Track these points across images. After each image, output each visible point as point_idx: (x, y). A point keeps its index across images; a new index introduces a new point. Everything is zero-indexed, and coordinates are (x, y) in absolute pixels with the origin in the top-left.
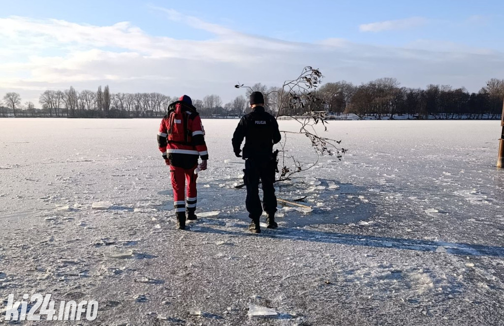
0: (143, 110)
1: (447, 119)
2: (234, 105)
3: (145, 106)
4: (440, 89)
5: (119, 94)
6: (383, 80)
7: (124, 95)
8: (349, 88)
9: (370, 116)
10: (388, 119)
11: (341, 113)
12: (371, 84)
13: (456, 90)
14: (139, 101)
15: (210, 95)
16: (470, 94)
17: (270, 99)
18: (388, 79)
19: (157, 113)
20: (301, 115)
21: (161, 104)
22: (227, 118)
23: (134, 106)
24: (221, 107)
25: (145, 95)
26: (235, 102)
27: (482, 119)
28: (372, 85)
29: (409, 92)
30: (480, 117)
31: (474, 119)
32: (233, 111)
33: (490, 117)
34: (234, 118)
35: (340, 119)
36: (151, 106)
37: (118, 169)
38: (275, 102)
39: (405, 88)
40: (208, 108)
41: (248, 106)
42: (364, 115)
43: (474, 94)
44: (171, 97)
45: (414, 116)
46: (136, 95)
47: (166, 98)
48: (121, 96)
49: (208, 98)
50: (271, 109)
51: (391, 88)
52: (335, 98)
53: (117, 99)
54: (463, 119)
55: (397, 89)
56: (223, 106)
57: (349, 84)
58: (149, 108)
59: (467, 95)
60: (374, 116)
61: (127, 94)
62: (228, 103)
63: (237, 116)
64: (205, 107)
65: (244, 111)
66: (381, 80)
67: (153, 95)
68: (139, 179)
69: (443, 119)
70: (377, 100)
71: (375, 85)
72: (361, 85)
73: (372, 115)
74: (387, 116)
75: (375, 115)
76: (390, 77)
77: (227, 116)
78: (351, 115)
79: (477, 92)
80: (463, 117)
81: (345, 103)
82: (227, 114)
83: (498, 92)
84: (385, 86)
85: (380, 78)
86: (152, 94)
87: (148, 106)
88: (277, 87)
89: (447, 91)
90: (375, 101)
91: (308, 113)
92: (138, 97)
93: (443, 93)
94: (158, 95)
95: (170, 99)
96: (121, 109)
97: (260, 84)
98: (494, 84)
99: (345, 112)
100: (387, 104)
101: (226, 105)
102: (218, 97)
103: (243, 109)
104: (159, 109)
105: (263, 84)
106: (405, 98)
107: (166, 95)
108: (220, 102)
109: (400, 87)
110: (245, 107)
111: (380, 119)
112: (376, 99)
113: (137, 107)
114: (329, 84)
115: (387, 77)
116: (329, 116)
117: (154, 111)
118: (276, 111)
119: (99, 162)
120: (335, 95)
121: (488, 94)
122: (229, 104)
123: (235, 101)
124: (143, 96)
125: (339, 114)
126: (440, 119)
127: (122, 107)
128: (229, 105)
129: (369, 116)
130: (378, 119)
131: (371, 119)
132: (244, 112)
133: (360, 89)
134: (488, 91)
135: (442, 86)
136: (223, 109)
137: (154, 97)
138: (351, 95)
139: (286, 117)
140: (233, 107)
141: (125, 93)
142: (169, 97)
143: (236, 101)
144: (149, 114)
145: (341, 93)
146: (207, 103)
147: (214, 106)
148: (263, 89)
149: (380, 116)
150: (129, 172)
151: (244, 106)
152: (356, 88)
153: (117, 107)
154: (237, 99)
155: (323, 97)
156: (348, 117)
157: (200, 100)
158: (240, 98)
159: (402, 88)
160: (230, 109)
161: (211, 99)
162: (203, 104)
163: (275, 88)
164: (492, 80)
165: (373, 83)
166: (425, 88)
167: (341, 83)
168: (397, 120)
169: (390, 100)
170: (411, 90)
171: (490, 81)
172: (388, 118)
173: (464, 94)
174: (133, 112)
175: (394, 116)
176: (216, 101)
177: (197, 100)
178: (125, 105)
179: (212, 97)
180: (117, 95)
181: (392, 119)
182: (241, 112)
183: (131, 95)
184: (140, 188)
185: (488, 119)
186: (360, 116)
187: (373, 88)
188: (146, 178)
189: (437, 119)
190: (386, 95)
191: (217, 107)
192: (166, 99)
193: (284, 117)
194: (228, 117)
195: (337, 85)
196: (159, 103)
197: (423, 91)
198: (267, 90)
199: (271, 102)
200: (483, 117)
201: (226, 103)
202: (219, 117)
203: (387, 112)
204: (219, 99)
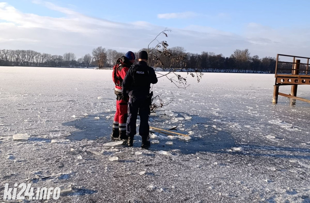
0: (21, 61)
1: (213, 72)
2: (84, 59)
3: (23, 58)
4: (209, 54)
5: (4, 50)
6: (176, 48)
7: (8, 51)
9: (169, 69)
10: (180, 72)
12: (169, 50)
13: (218, 55)
14: (18, 55)
15: (68, 53)
16: (225, 58)
17: (108, 57)
18: (179, 47)
19: (31, 63)
21: (34, 58)
22: (79, 68)
23: (15, 58)
24: (75, 61)
25: (23, 51)
26: (85, 58)
27: (232, 72)
29: (191, 55)
30: (231, 71)
31: (228, 72)
32: (83, 63)
33: (237, 71)
34: (84, 68)
36: (27, 58)
37: (20, 104)
38: (111, 59)
39: (189, 53)
40: (67, 61)
41: (93, 60)
42: (166, 68)
43: (227, 58)
44: (41, 53)
45: (194, 70)
46: (16, 51)
47: (38, 53)
48: (6, 51)
49: (67, 55)
50: (108, 63)
51: (181, 53)
53: (3, 53)
54: (222, 72)
55: (184, 53)
56: (77, 60)
58: (25, 60)
59: (223, 59)
61: (10, 50)
63: (86, 66)
64: (64, 60)
66: (175, 48)
67: (29, 52)
68: (41, 113)
69: (211, 72)
71: (172, 51)
72: (164, 50)
74: (179, 69)
75: (172, 69)
76: (180, 47)
78: (158, 68)
79: (229, 57)
80: (222, 71)
82: (80, 65)
83: (240, 57)
84: (178, 52)
85: (174, 47)
86: (27, 51)
87: (25, 58)
88: (112, 49)
89: (212, 55)
92: (18, 52)
93: (211, 57)
94: (32, 52)
95: (40, 55)
96: (5, 60)
97: (101, 47)
98: (238, 53)
99: (154, 66)
101: (79, 59)
102: (73, 54)
103: (90, 62)
104: (32, 61)
105: (103, 47)
106: (189, 59)
107: (38, 52)
108: (74, 57)
109: (186, 52)
110: (91, 61)
111: (175, 71)
113: (17, 59)
115: (178, 46)
117: (29, 62)
119: (2, 98)
121: (235, 58)
124: (21, 52)
126: (209, 72)
127: (7, 58)
128: (81, 59)
131: (170, 71)
132: (91, 64)
134: (235, 56)
135: (210, 53)
136: (77, 62)
137: (30, 53)
140: (83, 60)
141: (8, 49)
142: (40, 53)
143: (85, 57)
144: (26, 64)
146: (66, 58)
147: (71, 60)
148: (103, 50)
149: (175, 69)
150: (30, 106)
151: (90, 60)
153: (3, 59)
154: (86, 56)
156: (156, 69)
157: (61, 55)
158: (88, 55)
159: (187, 53)
160: (81, 62)
161: (68, 56)
162: (63, 58)
163: (111, 50)
164: (237, 50)
166: (200, 53)
167: (151, 49)
168: (184, 72)
170: (192, 55)
171: (236, 50)
172: (180, 71)
173: (222, 58)
174: (14, 62)
175: (183, 69)
176: (72, 57)
177: (59, 56)
178: (8, 58)
179: (69, 54)
180: (2, 51)
181: (182, 71)
182: (89, 64)
183: (13, 51)
184: (45, 120)
185: (235, 72)
186: (163, 69)
188: (46, 111)
189: (207, 72)
191: (72, 60)
192: (38, 55)
194: (80, 67)
195: (149, 50)
196: (33, 57)
197: (199, 55)
198: (106, 51)
199: (108, 59)
200: (233, 71)
201: (79, 58)
202: (74, 67)
203: (179, 67)
204: (74, 55)
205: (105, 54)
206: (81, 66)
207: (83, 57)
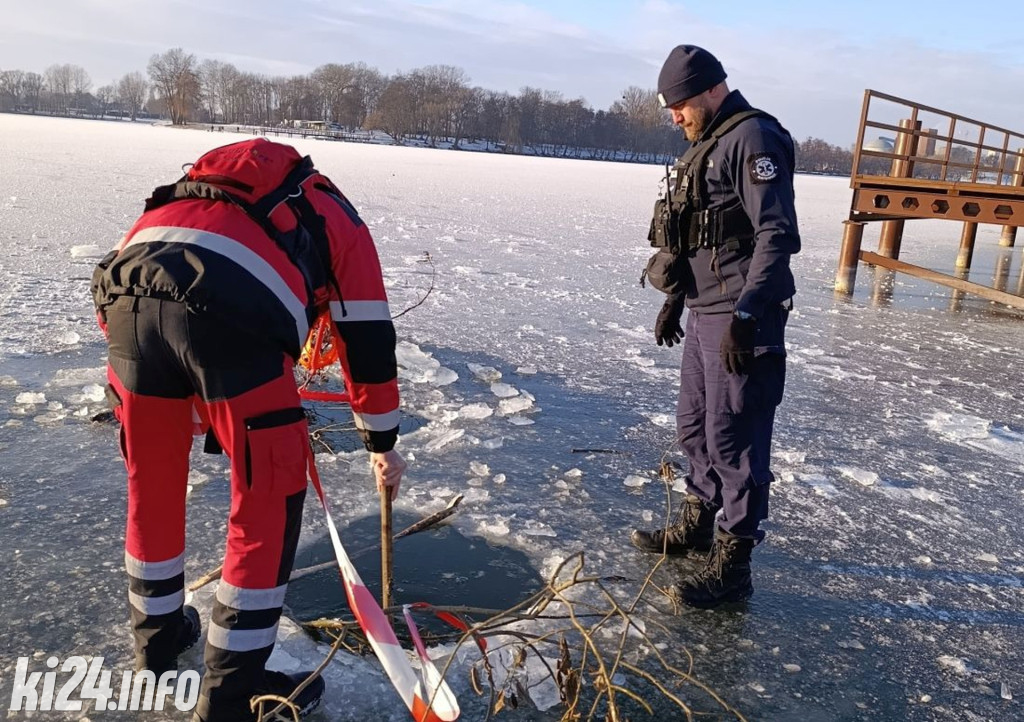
1: (555, 156)
2: (120, 91)
4: (544, 97)
6: (438, 68)
8: (372, 78)
9: (415, 138)
10: (449, 149)
11: (357, 128)
12: (415, 75)
13: (571, 103)
15: (62, 65)
16: (595, 112)
17: (204, 86)
18: (448, 68)
20: (274, 125)
22: (102, 119)
24: (88, 94)
26: (123, 87)
27: (614, 160)
28: (418, 78)
29: (488, 97)
30: (611, 156)
31: (601, 159)
32: (117, 104)
33: (628, 157)
34: (121, 120)
35: (354, 140)
38: (216, 93)
39: (480, 88)
40: (57, 95)
41: (152, 96)
42: (403, 136)
43: (601, 113)
45: (497, 146)
49: (57, 72)
50: (207, 106)
51: (455, 87)
52: (345, 97)
54: (584, 159)
55: (465, 90)
56: (94, 91)
57: (373, 70)
59: (590, 113)
60: (422, 139)
62: (105, 85)
63: (126, 115)
64: (48, 89)
65: (142, 106)
66: (435, 68)
69: (548, 156)
70: (429, 107)
71: (424, 78)
72: (396, 74)
73: (418, 137)
74: (447, 141)
75: (424, 138)
76: (451, 66)
77: (104, 113)
78: (379, 134)
79: (606, 110)
80: (584, 153)
81: (364, 108)
82: (104, 109)
83: (641, 112)
84: (444, 82)
85: (433, 64)
88: (220, 60)
89: (555, 101)
90: (424, 109)
91: (288, 124)
93: (549, 105)
97: (180, 50)
98: (633, 96)
99: (366, 125)
100: (448, 118)
101: (102, 89)
102: (82, 70)
103: (141, 101)
105: (187, 52)
106: (481, 109)
108: (86, 81)
109: (471, 85)
110: (146, 99)
111: (435, 147)
112: (426, 105)
114: (331, 66)
116: (333, 132)
118: (217, 112)
120: (345, 91)
121: (625, 114)
122: (108, 87)
123: (122, 82)
125: (352, 130)
126: (544, 155)
128: (109, 90)
129: (413, 138)
130: (430, 147)
131: (417, 145)
132: (145, 110)
133: (393, 83)
134: (625, 109)
135: (547, 92)
136: (94, 98)
138: (376, 94)
139: (240, 126)
140: (118, 95)
143: (126, 85)
145: (356, 87)
146: (53, 82)
147: (73, 91)
148: (187, 62)
149: (433, 141)
151: (143, 94)
152: (386, 80)
154: (127, 79)
155: (319, 90)
156: (371, 137)
157: (37, 73)
158: (134, 77)
159: (475, 89)
160: (111, 101)
161: (63, 74)
162: (43, 84)
163: (216, 62)
164: (631, 88)
165: (420, 74)
166: (516, 93)
167: (356, 66)
168: (466, 150)
169: (452, 110)
170: (491, 95)
171: (628, 90)
172: (450, 145)
173: (585, 110)
175: (460, 142)
176: (77, 81)
177: (30, 74)
179: (66, 70)
181: (456, 148)
182: (137, 107)
185: (625, 161)
186: (395, 138)
187: (419, 84)
189: (538, 155)
190: (446, 99)
191: (79, 93)
193: (235, 126)
194: (105, 117)
195: (347, 70)
197: (514, 98)
198: (196, 65)
199: (205, 93)
200: (617, 157)
201: (100, 87)
202: (85, 115)
203: (447, 135)
204: (84, 74)
205: (194, 75)
206: (108, 114)
207: (118, 83)
